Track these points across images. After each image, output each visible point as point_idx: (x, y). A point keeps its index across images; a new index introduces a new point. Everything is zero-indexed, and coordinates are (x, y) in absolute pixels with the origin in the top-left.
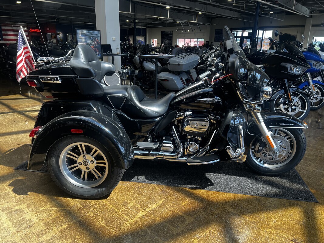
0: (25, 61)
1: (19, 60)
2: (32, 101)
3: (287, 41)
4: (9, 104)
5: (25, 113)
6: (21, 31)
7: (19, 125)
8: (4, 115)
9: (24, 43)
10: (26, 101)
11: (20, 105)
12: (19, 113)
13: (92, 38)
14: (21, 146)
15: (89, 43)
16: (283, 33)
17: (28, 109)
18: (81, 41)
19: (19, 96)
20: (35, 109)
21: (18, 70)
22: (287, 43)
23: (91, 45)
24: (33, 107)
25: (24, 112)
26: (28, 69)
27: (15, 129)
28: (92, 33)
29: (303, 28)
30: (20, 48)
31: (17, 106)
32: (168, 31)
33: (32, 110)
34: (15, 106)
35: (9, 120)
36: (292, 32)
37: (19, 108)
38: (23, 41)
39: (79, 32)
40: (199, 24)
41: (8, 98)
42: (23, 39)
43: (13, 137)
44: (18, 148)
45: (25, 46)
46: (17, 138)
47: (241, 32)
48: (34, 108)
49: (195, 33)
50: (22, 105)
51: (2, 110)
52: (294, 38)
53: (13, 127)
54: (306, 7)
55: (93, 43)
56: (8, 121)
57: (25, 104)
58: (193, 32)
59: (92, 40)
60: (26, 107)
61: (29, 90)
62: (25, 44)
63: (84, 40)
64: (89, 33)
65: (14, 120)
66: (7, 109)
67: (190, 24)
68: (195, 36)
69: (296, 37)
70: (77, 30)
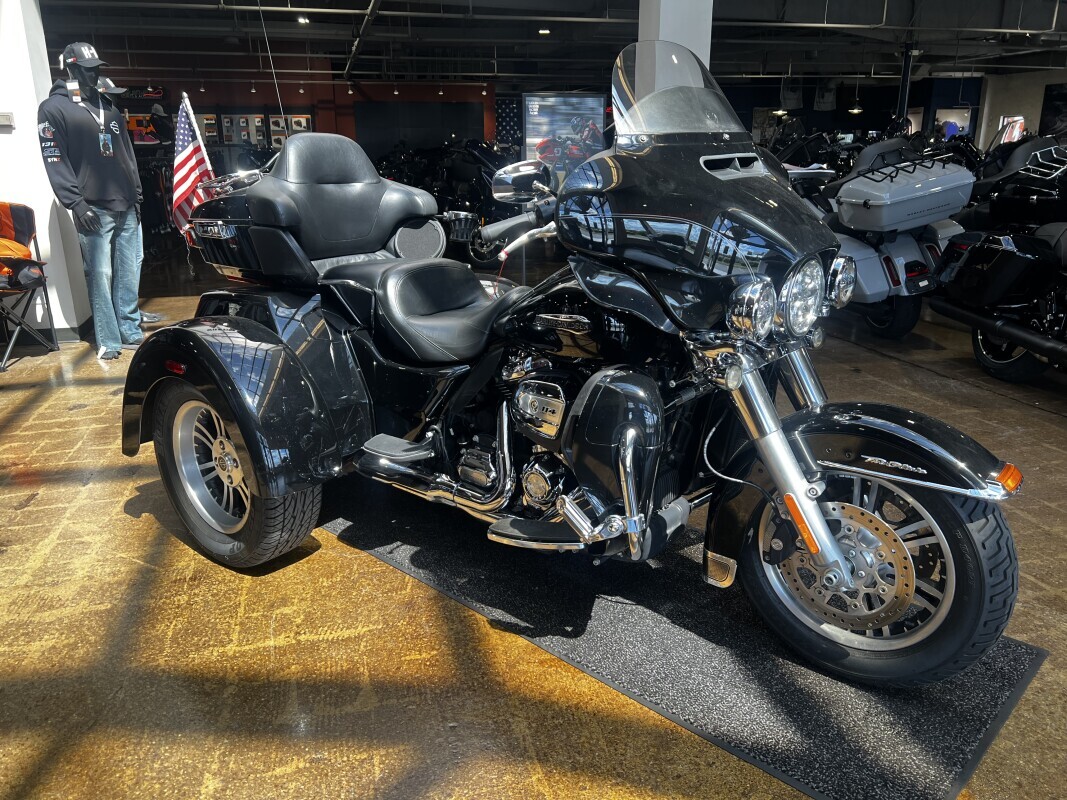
13: (574, 120)
15: (564, 136)
18: (537, 132)
23: (569, 142)
28: (578, 104)
39: (534, 104)
55: (578, 137)
59: (574, 128)
63: (545, 128)
64: (566, 104)
70: (527, 98)
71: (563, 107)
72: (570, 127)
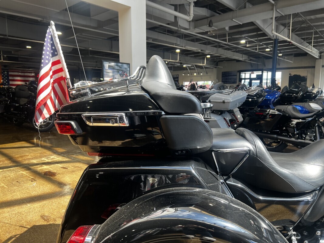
0: (53, 88)
1: (42, 84)
2: (40, 151)
3: (297, 82)
4: (11, 154)
5: (32, 167)
6: (51, 30)
7: (24, 187)
8: (4, 171)
9: (55, 53)
10: (32, 150)
11: (25, 155)
12: (24, 167)
13: (120, 72)
14: (26, 229)
16: (293, 74)
17: (35, 161)
18: (108, 75)
19: (23, 144)
20: (44, 162)
21: (39, 103)
22: (297, 84)
24: (41, 158)
25: (30, 166)
26: (57, 101)
27: (18, 195)
28: (121, 66)
29: (313, 69)
30: (47, 61)
31: (22, 157)
32: (174, 75)
33: (40, 162)
34: (18, 157)
35: (9, 178)
36: (302, 73)
37: (24, 160)
38: (52, 49)
39: (106, 65)
40: (206, 68)
41: (10, 147)
42: (53, 45)
43: (14, 210)
44: (21, 234)
45: (55, 59)
46: (20, 213)
47: (249, 74)
48: (43, 159)
49: (201, 76)
50: (28, 155)
51: (2, 163)
52: (304, 79)
53: (14, 192)
54: (316, 48)
56: (8, 180)
57: (31, 154)
58: (199, 75)
59: (120, 75)
60: (32, 159)
61: (35, 136)
62: (57, 55)
63: (111, 74)
64: (117, 66)
65: (17, 179)
66: (8, 162)
67: (196, 68)
68: (202, 79)
69: (306, 78)
70: (104, 62)
71: (116, 67)
72: (119, 75)
